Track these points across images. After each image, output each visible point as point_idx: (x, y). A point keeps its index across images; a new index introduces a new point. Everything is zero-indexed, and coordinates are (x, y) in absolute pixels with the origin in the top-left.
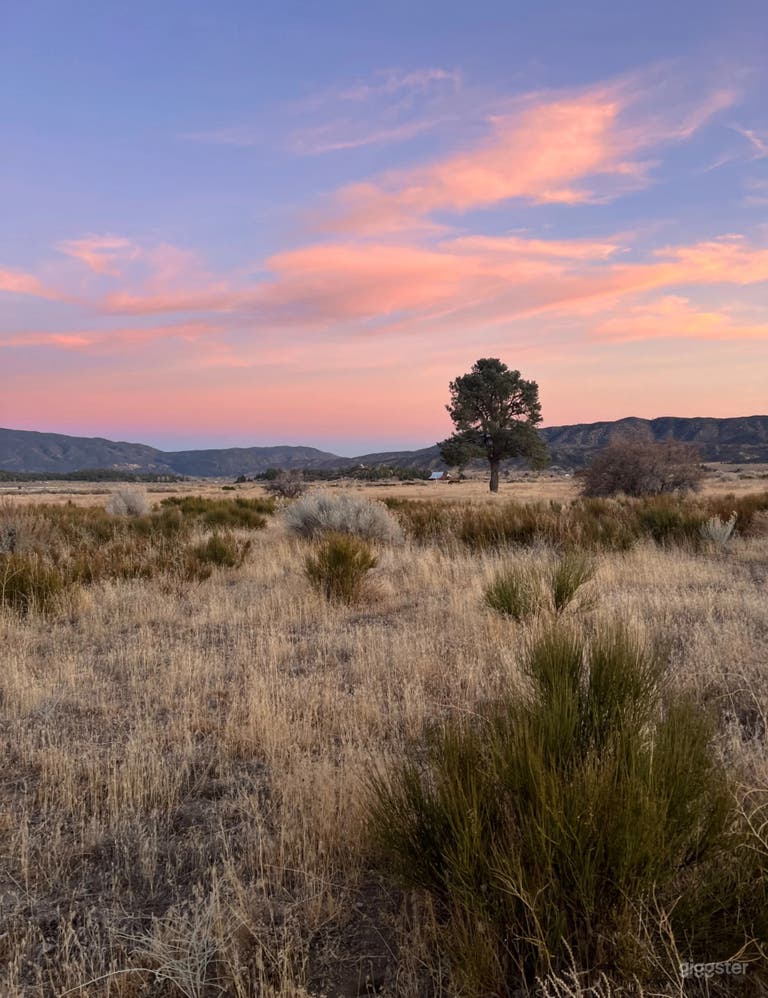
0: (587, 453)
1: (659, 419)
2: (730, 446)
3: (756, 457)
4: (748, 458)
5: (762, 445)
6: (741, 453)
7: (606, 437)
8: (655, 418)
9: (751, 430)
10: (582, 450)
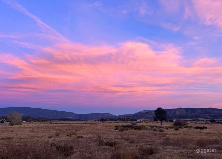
0: (171, 116)
1: (187, 108)
2: (204, 115)
3: (211, 117)
4: (209, 118)
5: (212, 114)
6: (207, 116)
7: (175, 112)
8: (186, 108)
9: (208, 111)
10: (170, 115)
